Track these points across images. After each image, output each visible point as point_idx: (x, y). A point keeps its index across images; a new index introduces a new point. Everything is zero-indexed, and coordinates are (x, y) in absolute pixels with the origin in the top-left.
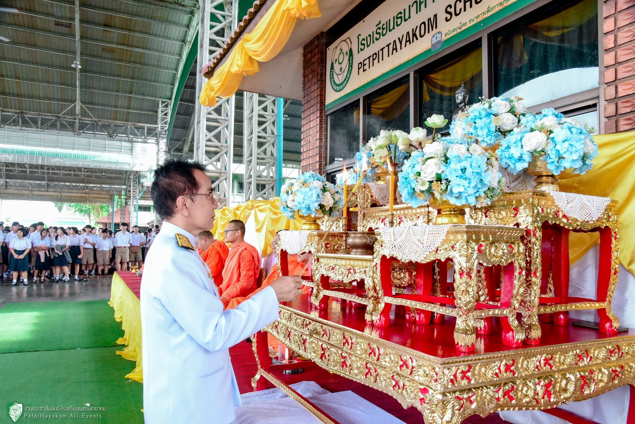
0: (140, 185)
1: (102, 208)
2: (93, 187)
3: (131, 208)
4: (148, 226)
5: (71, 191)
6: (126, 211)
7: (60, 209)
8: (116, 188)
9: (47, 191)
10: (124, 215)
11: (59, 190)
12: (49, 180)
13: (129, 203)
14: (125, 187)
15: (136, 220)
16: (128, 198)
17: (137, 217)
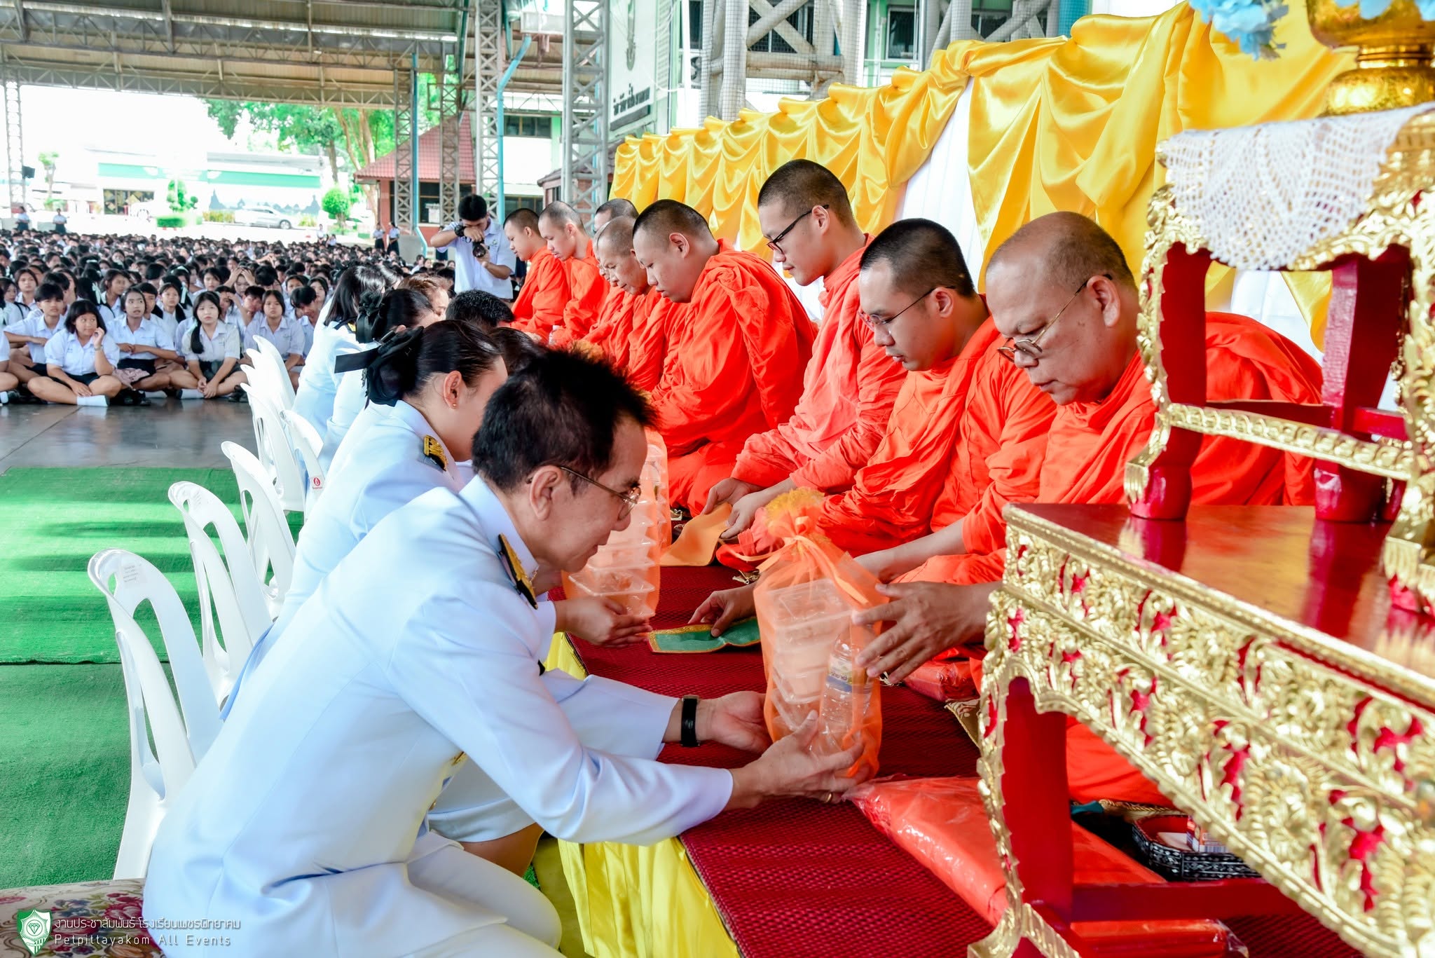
0: (510, 33)
1: (375, 120)
2: (338, 38)
3: (481, 124)
4: (540, 192)
5: (260, 53)
6: (463, 132)
7: (229, 127)
8: (420, 43)
9: (174, 53)
10: (455, 148)
11: (218, 51)
12: (176, 11)
13: (470, 104)
14: (454, 39)
15: (496, 169)
16: (466, 84)
17: (500, 157)
